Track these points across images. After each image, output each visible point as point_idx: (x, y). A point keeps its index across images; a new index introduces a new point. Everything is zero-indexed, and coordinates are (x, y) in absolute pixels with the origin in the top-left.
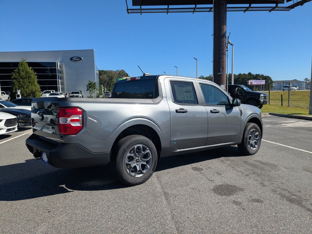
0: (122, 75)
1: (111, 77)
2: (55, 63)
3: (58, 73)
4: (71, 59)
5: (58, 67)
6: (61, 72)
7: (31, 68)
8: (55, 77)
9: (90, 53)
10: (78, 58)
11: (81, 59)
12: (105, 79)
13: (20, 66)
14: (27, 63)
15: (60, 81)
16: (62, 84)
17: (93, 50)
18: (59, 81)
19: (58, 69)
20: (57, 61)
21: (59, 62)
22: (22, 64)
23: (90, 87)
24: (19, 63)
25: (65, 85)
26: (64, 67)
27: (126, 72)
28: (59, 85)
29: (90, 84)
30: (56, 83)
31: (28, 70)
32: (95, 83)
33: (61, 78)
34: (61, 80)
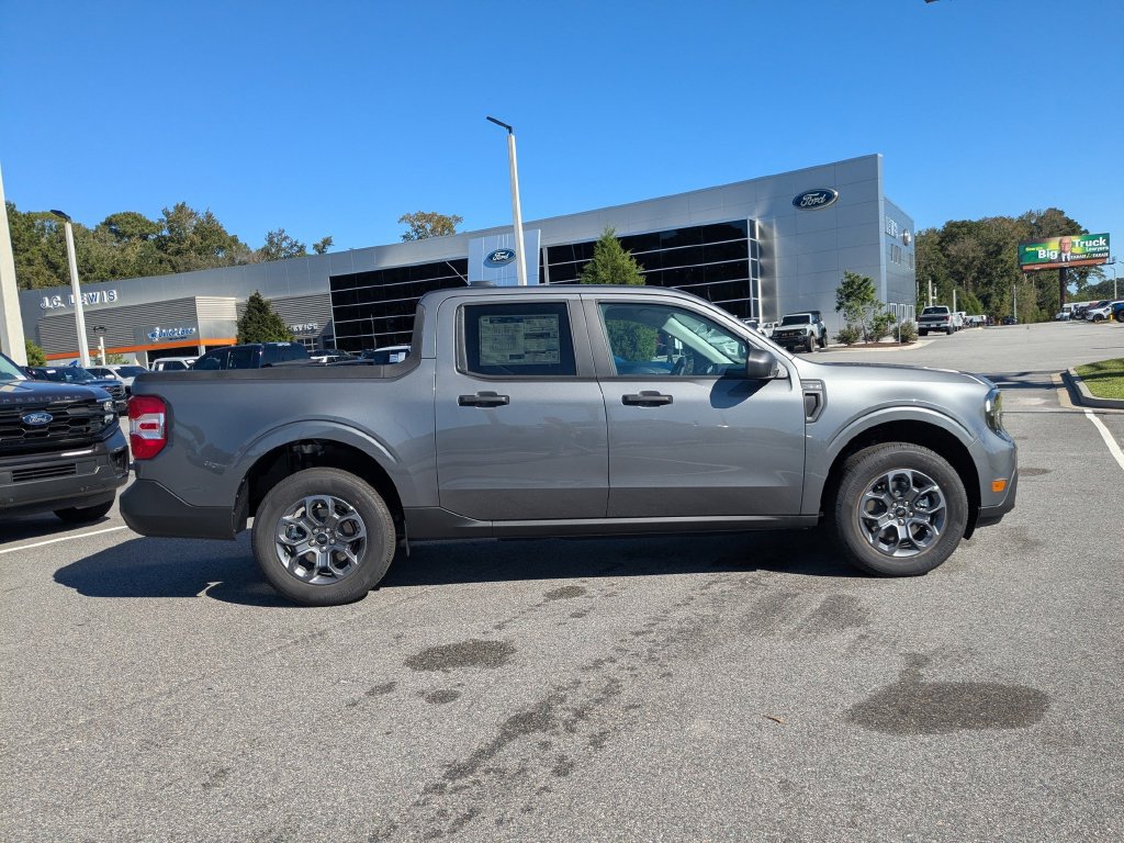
0: (1047, 230)
1: (996, 245)
2: (746, 221)
3: (754, 256)
4: (798, 202)
5: (753, 236)
6: (763, 251)
7: (629, 254)
8: (742, 270)
9: (864, 171)
10: (822, 193)
11: (829, 197)
12: (971, 255)
13: (597, 251)
14: (619, 239)
15: (759, 281)
16: (768, 291)
17: (876, 156)
18: (755, 283)
19: (753, 243)
20: (751, 214)
21: (759, 217)
22: (603, 246)
23: (848, 297)
24: (595, 243)
25: (778, 294)
26: (775, 234)
27: (1069, 215)
28: (756, 295)
29: (848, 285)
30: (744, 289)
31: (620, 261)
32: (865, 281)
33: (764, 272)
34: (765, 280)
